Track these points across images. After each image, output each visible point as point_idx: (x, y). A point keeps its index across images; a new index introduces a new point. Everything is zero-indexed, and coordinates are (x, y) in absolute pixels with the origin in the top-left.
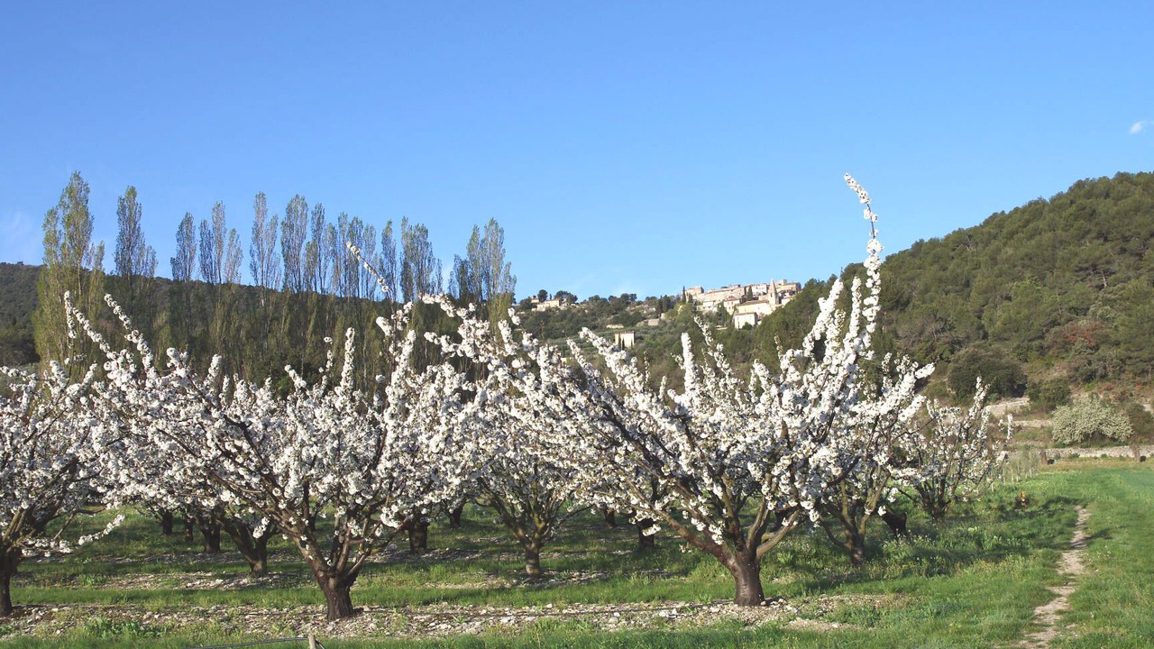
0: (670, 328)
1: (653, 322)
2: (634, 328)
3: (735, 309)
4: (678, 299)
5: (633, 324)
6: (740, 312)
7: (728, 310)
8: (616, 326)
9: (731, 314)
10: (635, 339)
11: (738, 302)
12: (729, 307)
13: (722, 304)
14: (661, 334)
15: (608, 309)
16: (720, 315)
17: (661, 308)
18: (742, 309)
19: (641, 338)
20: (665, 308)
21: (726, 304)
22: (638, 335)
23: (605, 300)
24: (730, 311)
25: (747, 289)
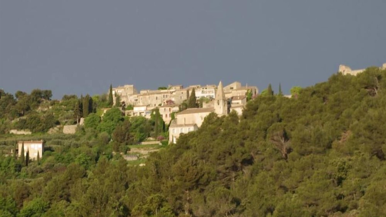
0: (89, 138)
1: (69, 130)
2: (45, 136)
3: (173, 116)
4: (104, 100)
5: (44, 130)
6: (179, 122)
7: (164, 119)
8: (22, 132)
9: (167, 123)
10: (45, 149)
11: (176, 109)
12: (165, 115)
13: (157, 110)
14: (77, 146)
15: (13, 108)
16: (154, 124)
17: (81, 111)
18: (180, 118)
19: (50, 149)
20: (85, 109)
21: (162, 111)
22: (48, 145)
23: (10, 97)
24: (167, 120)
25: (190, 92)
